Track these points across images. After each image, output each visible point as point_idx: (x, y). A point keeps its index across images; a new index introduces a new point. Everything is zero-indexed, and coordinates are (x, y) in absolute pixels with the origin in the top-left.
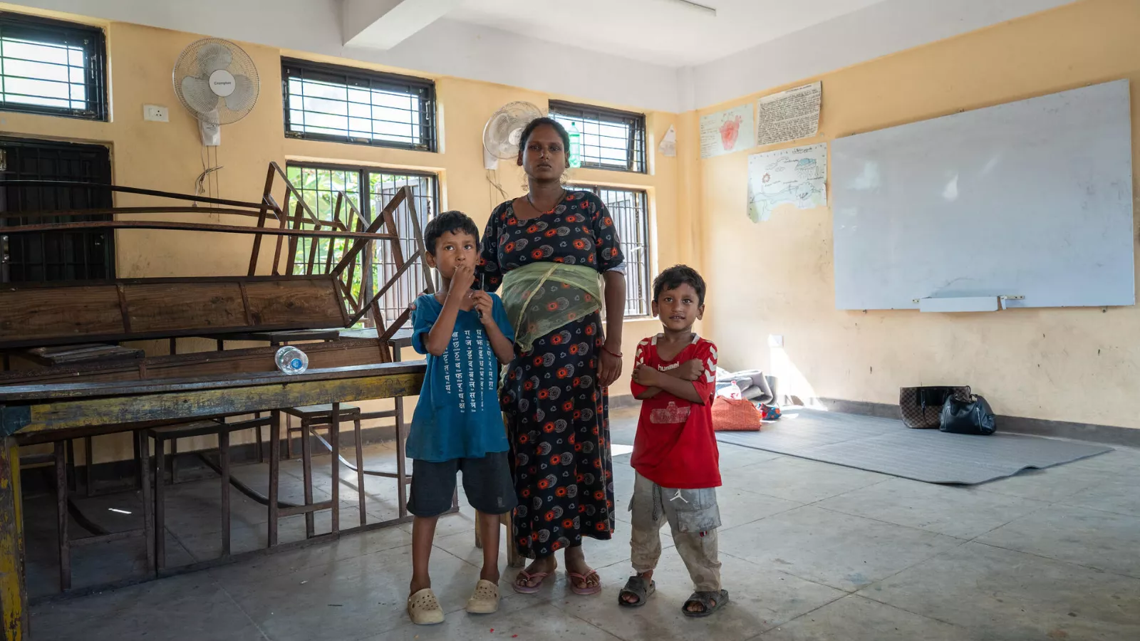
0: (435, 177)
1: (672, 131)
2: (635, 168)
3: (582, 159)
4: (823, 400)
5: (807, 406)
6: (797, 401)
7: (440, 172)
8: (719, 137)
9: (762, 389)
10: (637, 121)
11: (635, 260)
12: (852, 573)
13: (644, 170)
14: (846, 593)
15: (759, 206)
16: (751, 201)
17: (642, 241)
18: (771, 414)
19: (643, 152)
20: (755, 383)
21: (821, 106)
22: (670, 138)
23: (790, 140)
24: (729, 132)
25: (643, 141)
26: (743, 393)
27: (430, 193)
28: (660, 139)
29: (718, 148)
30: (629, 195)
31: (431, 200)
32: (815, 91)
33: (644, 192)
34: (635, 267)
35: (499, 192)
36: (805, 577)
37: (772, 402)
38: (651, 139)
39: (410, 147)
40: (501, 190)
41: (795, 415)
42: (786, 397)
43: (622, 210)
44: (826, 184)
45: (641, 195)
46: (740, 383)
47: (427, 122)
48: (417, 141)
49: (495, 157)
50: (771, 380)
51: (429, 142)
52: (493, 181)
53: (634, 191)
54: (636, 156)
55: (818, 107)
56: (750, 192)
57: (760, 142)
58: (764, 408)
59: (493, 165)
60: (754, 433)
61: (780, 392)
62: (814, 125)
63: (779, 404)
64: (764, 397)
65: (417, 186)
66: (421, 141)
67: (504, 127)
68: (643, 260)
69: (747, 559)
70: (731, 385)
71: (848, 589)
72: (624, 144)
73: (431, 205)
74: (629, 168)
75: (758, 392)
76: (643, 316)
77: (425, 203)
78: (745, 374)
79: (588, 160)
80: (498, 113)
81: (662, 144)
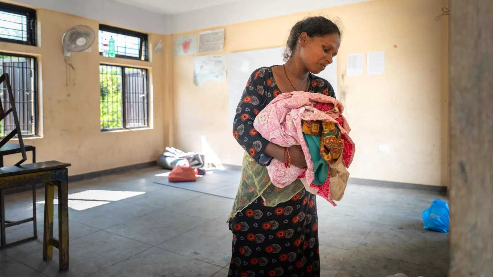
0: (35, 59)
1: (160, 43)
2: (143, 58)
3: (116, 53)
4: (224, 165)
5: (218, 168)
6: (213, 166)
7: (38, 56)
8: (181, 47)
9: (198, 160)
10: (144, 38)
11: (142, 100)
12: (226, 256)
13: (147, 60)
14: (222, 268)
15: (199, 79)
16: (195, 77)
17: (145, 92)
18: (202, 172)
19: (147, 51)
20: (195, 158)
21: (225, 38)
22: (160, 46)
23: (212, 52)
24: (186, 46)
25: (147, 46)
26: (190, 163)
27: (32, 66)
28: (155, 46)
29: (181, 52)
30: (139, 71)
31: (32, 70)
32: (222, 32)
33: (146, 70)
34: (142, 104)
35: (71, 68)
36: (206, 261)
37: (202, 167)
38: (150, 46)
39: (21, 42)
40: (72, 67)
41: (212, 172)
42: (208, 164)
43: (136, 78)
44: (227, 72)
45: (145, 71)
46: (188, 158)
47: (31, 30)
48: (25, 40)
49: (69, 50)
50: (202, 157)
51: (32, 40)
52: (68, 62)
53: (142, 69)
54: (143, 53)
55: (223, 39)
56: (194, 73)
57: (200, 52)
58: (198, 169)
59: (69, 54)
60: (193, 182)
61: (206, 161)
62: (222, 46)
63: (205, 168)
64: (199, 164)
65: (24, 62)
66: (27, 39)
67: (74, 36)
68: (146, 101)
69: (181, 254)
70: (183, 159)
71: (222, 266)
72: (138, 47)
73: (33, 72)
74: (139, 58)
75: (196, 162)
76: (145, 127)
77: (29, 71)
78: (191, 154)
79: (119, 53)
80: (71, 30)
81: (156, 48)
